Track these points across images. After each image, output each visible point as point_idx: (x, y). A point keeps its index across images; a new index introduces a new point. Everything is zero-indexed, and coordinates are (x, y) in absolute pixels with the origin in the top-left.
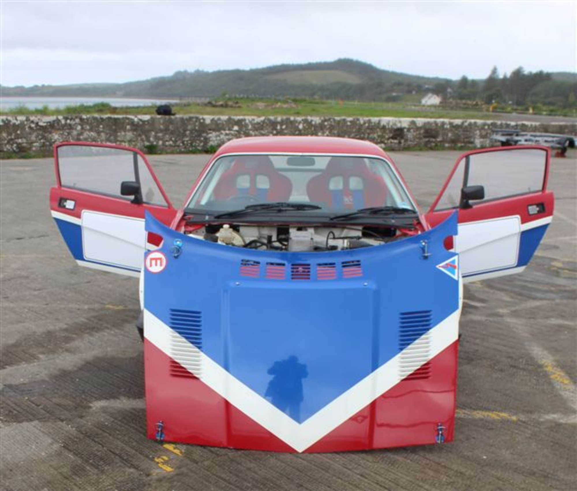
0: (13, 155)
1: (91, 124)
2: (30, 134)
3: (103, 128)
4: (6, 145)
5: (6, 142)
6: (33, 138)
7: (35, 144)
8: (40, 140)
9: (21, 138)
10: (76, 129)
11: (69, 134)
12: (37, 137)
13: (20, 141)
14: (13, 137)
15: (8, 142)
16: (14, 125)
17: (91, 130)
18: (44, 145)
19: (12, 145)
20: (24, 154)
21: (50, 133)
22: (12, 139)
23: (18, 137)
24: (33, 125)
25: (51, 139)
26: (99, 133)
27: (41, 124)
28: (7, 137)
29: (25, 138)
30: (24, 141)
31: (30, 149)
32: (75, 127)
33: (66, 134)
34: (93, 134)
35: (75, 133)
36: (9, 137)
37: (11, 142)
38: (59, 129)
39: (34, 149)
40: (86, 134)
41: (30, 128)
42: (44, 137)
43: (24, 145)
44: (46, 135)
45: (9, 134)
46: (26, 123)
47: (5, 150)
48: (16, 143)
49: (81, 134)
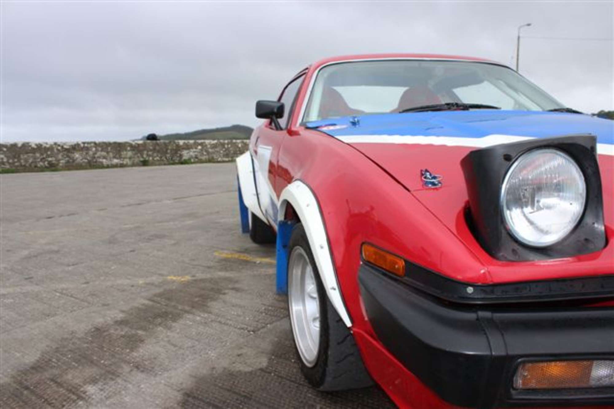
0: (45, 169)
1: (102, 147)
2: (58, 154)
3: (111, 149)
4: (39, 162)
5: (39, 160)
6: (60, 156)
7: (62, 161)
8: (65, 158)
9: (51, 157)
10: (91, 150)
11: (87, 153)
12: (62, 156)
13: (50, 159)
14: (45, 156)
15: (41, 160)
16: (45, 147)
17: (102, 151)
18: (68, 162)
19: (44, 162)
20: (53, 168)
21: (73, 153)
22: (44, 158)
23: (48, 156)
24: (59, 148)
25: (73, 158)
26: (108, 153)
27: (65, 147)
28: (40, 156)
29: (54, 157)
30: (53, 159)
31: (58, 165)
32: (90, 149)
33: (85, 154)
34: (104, 154)
35: (91, 153)
36: (42, 157)
37: (43, 160)
38: (79, 150)
39: (61, 165)
40: (99, 154)
41: (58, 150)
42: (68, 156)
43: (54, 162)
44: (70, 154)
45: (42, 154)
46: (54, 146)
47: (39, 165)
48: (47, 160)
49: (95, 154)
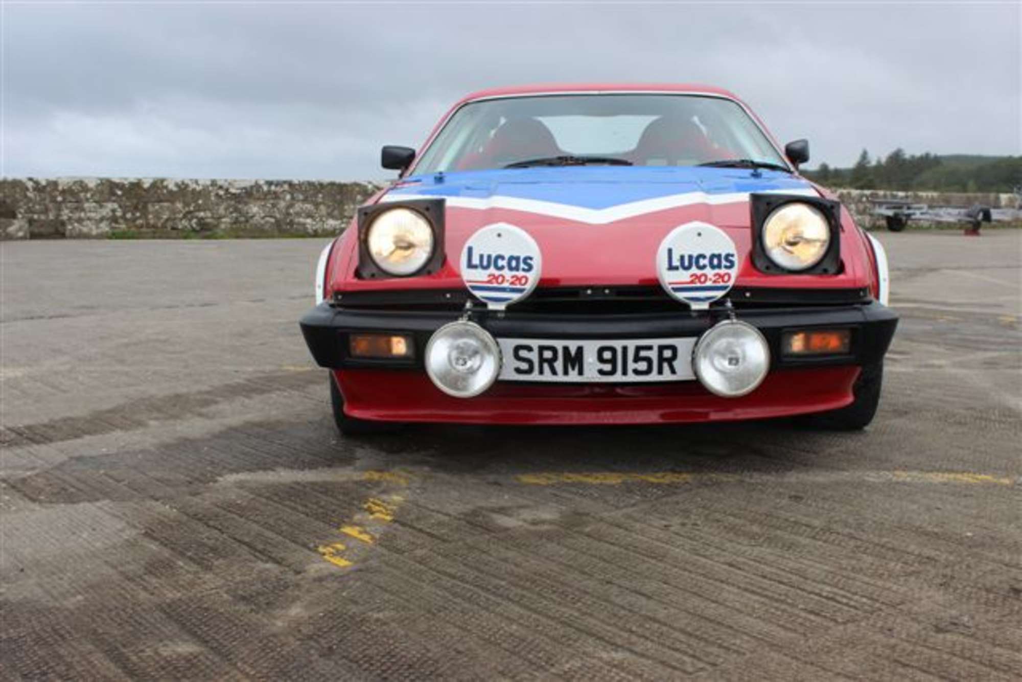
0: (192, 234)
1: (304, 192)
2: (217, 204)
3: (323, 198)
4: (181, 219)
5: (181, 216)
6: (222, 211)
7: (224, 220)
8: (231, 213)
9: (204, 210)
10: (284, 199)
11: (274, 206)
12: (226, 209)
13: (202, 214)
14: (192, 209)
15: (185, 216)
16: (194, 190)
17: (305, 200)
18: (236, 221)
19: (190, 220)
20: (208, 233)
21: (246, 204)
22: (190, 212)
23: (199, 209)
24: (221, 192)
25: (247, 213)
26: (317, 205)
27: (233, 191)
28: (184, 208)
29: (210, 210)
30: (209, 214)
31: (217, 226)
32: (282, 196)
33: (269, 205)
34: (309, 207)
35: (282, 204)
36: (187, 209)
37: (189, 216)
38: (259, 199)
39: (223, 226)
40: (298, 207)
41: (217, 195)
42: (236, 210)
43: (209, 220)
44: (240, 206)
45: (187, 204)
46: (211, 188)
47: (180, 227)
48: (197, 217)
49: (291, 206)
